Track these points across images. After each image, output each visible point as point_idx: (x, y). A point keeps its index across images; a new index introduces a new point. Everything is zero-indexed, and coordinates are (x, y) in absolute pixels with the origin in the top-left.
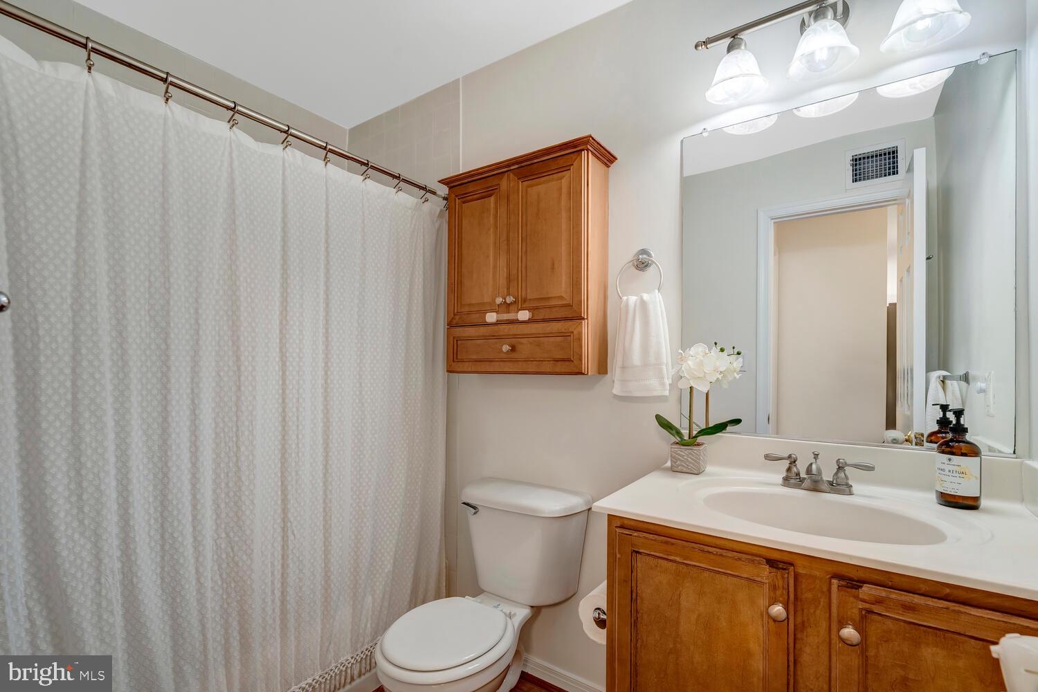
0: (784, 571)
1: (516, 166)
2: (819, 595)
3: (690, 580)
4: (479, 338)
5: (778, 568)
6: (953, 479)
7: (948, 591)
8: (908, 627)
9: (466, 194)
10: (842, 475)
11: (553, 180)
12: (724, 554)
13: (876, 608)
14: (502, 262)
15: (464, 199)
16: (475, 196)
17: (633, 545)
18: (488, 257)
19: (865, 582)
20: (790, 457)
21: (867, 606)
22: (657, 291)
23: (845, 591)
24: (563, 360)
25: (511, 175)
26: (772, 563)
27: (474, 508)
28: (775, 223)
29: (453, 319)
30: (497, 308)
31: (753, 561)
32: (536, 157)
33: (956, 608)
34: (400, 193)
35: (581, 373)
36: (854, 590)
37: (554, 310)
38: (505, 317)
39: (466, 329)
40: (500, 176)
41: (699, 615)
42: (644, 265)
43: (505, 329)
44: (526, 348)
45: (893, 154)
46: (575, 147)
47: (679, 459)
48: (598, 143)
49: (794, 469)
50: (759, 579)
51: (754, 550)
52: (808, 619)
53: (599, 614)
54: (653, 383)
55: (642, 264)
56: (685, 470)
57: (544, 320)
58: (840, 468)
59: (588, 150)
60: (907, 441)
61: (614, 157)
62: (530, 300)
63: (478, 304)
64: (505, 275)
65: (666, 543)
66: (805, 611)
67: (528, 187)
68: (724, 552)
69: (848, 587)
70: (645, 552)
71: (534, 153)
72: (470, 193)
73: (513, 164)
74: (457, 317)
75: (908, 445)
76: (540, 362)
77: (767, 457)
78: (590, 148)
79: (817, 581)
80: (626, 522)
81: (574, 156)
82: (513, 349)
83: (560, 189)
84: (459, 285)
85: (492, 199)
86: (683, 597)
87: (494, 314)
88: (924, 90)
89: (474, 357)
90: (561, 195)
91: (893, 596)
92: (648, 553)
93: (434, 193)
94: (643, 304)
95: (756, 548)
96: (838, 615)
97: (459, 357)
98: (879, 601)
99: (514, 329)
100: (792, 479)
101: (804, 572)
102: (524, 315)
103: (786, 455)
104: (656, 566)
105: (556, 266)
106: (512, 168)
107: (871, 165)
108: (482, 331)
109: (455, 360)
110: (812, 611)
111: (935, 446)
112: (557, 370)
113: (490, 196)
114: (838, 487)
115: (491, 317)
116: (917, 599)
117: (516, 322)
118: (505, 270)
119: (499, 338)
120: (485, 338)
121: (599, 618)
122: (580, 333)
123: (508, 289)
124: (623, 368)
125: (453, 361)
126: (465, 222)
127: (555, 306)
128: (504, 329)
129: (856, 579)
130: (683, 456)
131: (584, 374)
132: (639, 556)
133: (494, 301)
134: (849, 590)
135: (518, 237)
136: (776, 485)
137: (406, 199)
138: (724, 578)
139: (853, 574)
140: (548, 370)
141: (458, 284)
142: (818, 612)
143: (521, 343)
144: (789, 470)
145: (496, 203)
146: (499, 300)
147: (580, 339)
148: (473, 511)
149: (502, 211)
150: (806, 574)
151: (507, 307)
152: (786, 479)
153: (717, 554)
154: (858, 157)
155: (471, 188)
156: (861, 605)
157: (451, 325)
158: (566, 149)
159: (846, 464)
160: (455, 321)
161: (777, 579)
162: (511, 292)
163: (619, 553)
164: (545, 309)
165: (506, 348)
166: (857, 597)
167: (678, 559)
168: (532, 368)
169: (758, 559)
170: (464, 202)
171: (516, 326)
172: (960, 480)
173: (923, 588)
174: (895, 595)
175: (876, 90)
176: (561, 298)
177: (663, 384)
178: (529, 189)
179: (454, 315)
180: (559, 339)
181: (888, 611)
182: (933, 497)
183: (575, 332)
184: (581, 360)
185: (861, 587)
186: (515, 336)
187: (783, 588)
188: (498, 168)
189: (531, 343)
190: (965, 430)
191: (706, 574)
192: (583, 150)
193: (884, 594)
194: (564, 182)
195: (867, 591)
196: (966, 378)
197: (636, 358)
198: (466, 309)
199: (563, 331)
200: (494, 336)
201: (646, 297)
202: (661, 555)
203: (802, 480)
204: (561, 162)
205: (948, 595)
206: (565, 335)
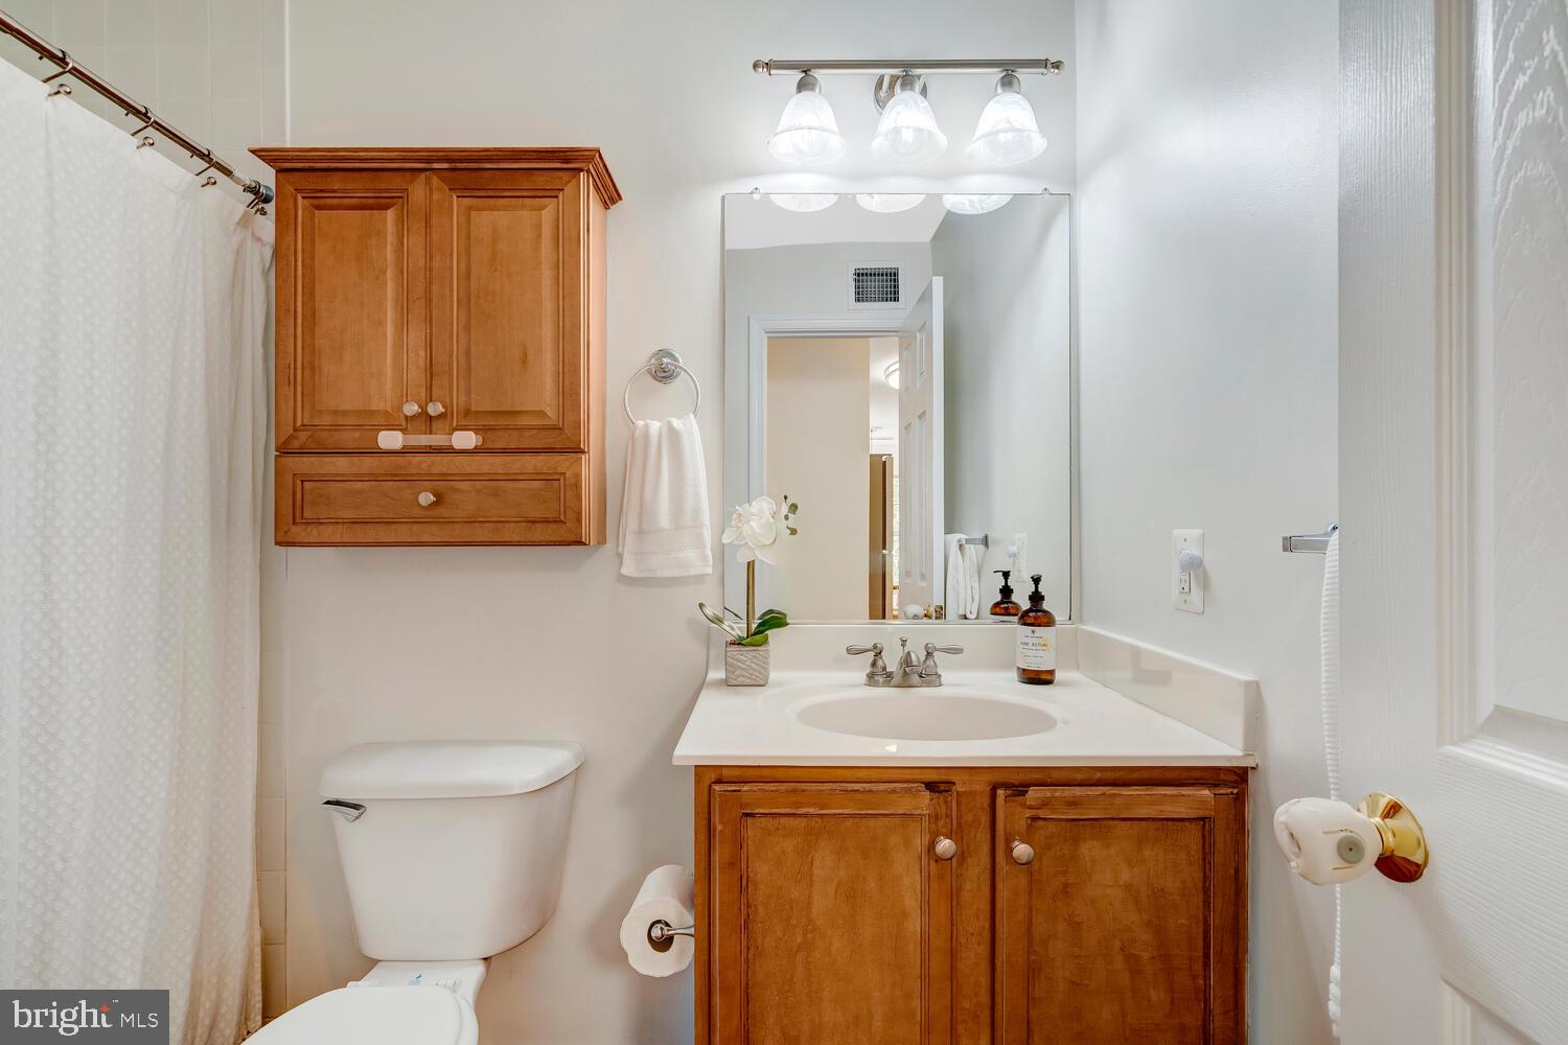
0: (946, 794)
1: (446, 166)
2: (980, 814)
3: (826, 836)
4: (359, 478)
5: (940, 792)
6: (1034, 653)
7: (1098, 775)
8: (1068, 825)
9: (322, 191)
10: (930, 662)
11: (523, 207)
12: (874, 789)
13: (1042, 813)
14: (416, 336)
15: (322, 201)
16: (347, 201)
17: (742, 806)
18: (381, 323)
19: (1029, 786)
20: (875, 647)
21: (1033, 813)
22: (692, 416)
23: (1013, 801)
24: (546, 521)
25: (435, 180)
26: (931, 786)
27: (356, 807)
28: (768, 338)
29: (291, 437)
30: (404, 424)
31: (910, 789)
32: (489, 159)
33: (1112, 792)
34: (147, 149)
35: (580, 543)
36: (1021, 798)
37: (527, 434)
38: (423, 440)
39: (327, 459)
40: (408, 174)
41: (839, 883)
42: (666, 374)
43: (424, 463)
44: (466, 500)
45: (893, 275)
46: (567, 161)
47: (740, 668)
48: (605, 166)
49: (880, 663)
50: (918, 812)
51: (908, 775)
52: (968, 847)
53: (662, 929)
54: (690, 555)
55: (663, 372)
56: (747, 681)
57: (505, 451)
58: (929, 654)
59: (588, 171)
60: (926, 616)
61: (619, 195)
62: (477, 412)
63: (357, 413)
64: (422, 363)
65: (794, 791)
66: (965, 837)
67: (470, 208)
68: (873, 787)
69: (1014, 796)
70: (762, 811)
71: (486, 150)
72: (334, 191)
73: (439, 160)
74: (303, 436)
75: (925, 620)
76: (499, 525)
77: (849, 651)
78: (592, 170)
79: (978, 797)
80: (725, 772)
81: (565, 176)
82: (440, 499)
83: (539, 226)
84: (307, 371)
85: (390, 214)
86: (817, 863)
87: (399, 434)
88: (981, 212)
89: (349, 514)
90: (539, 236)
91: (1057, 794)
92: (767, 811)
93: (228, 172)
94: (674, 436)
95: (908, 771)
96: (1005, 831)
97: (305, 515)
98: (1045, 804)
99: (441, 463)
100: (878, 675)
101: (964, 789)
102: (465, 439)
103: (870, 646)
104: (777, 829)
105: (531, 358)
106: (435, 166)
107: (872, 285)
108: (367, 464)
109: (298, 520)
110: (972, 835)
111: (1015, 619)
112: (536, 537)
113: (385, 208)
114: (929, 678)
115: (390, 440)
116: (1078, 791)
117: (450, 450)
118: (422, 353)
119: (407, 479)
120: (374, 478)
121: (663, 936)
122: (578, 476)
123: (430, 388)
124: (641, 532)
125: (294, 523)
126: (322, 249)
127: (530, 428)
128: (420, 463)
129: (1017, 783)
130: (743, 662)
131: (584, 544)
132: (749, 820)
133: (400, 409)
134: (1016, 798)
135: (452, 297)
136: (861, 685)
137: (165, 168)
138: (872, 822)
139: (1015, 778)
140: (516, 538)
141: (303, 369)
142: (979, 835)
143: (455, 490)
144: (874, 664)
145: (400, 221)
146: (412, 408)
147: (577, 486)
148: (355, 813)
149: (415, 241)
150: (965, 792)
151: (427, 421)
152: (871, 676)
153: (864, 792)
154: (861, 271)
155: (336, 182)
156: (1029, 813)
157: (284, 450)
158: (550, 160)
159: (936, 649)
160: (296, 444)
161: (940, 807)
162: (434, 395)
163: (721, 823)
164: (510, 432)
165: (426, 498)
166: (1024, 805)
167: (812, 810)
168: (481, 533)
169: (915, 785)
170: (319, 208)
171: (446, 458)
172: (1040, 653)
173: (1079, 777)
174: (1060, 792)
175: (941, 198)
176: (542, 414)
177: (704, 557)
178: (473, 213)
179: (295, 430)
180: (536, 484)
181: (1053, 813)
182: (1014, 675)
183: (568, 474)
184: (579, 520)
185: (1027, 791)
186: (444, 477)
187: (947, 816)
188: (404, 160)
189: (479, 491)
190: (1042, 598)
191: (849, 823)
192: (582, 170)
193: (1049, 795)
194: (547, 216)
195: (1034, 794)
196: (986, 541)
197: (664, 516)
198: (327, 420)
199: (545, 470)
200: (393, 475)
201: (676, 423)
202: (788, 811)
203: (889, 675)
204: (541, 180)
205: (1099, 780)
206: (549, 479)
